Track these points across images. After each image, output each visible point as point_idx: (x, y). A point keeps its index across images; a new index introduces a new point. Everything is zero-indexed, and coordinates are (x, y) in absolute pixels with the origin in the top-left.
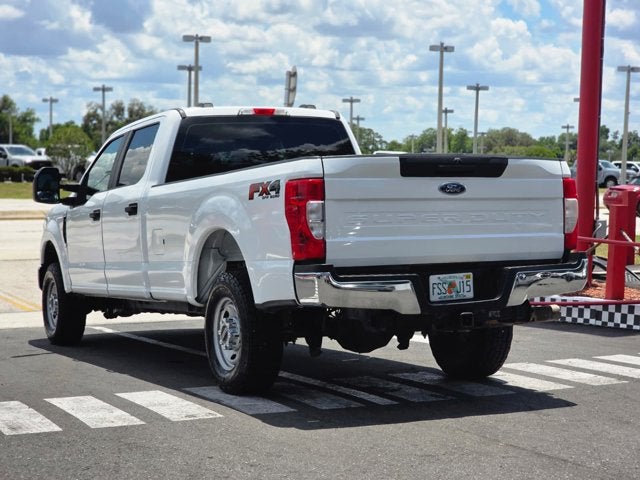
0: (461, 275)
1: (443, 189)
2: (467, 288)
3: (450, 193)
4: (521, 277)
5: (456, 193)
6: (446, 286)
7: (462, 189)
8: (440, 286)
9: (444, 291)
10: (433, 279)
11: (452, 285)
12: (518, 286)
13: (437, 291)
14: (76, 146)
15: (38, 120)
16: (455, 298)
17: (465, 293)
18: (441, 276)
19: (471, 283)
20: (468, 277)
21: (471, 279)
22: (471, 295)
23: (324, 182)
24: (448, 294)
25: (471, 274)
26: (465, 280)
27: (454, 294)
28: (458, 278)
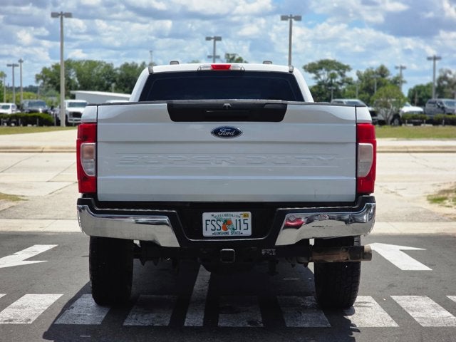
0: (239, 213)
1: (216, 132)
2: (244, 226)
3: (223, 136)
4: (290, 218)
5: (229, 136)
6: (221, 223)
7: (237, 133)
8: (214, 223)
9: (218, 227)
10: (206, 216)
11: (227, 223)
12: (288, 227)
13: (210, 227)
14: (394, 100)
15: (405, 82)
16: (230, 234)
17: (242, 231)
18: (216, 214)
19: (249, 221)
20: (246, 216)
21: (249, 218)
22: (249, 232)
23: (97, 126)
24: (222, 230)
25: (249, 213)
26: (242, 218)
27: (229, 231)
28: (234, 216)
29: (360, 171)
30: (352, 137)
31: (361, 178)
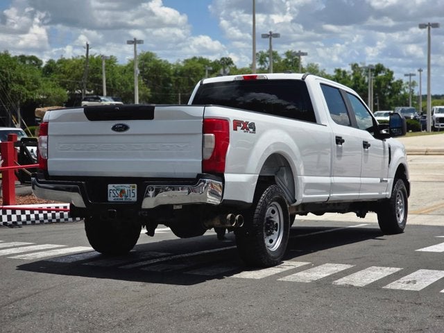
0: (129, 185)
1: (114, 128)
2: (132, 195)
5: (121, 131)
6: (119, 192)
8: (115, 192)
9: (117, 195)
10: (110, 187)
11: (122, 191)
13: (112, 194)
16: (124, 200)
17: (131, 198)
18: (116, 185)
19: (135, 191)
20: (134, 187)
21: (136, 189)
22: (135, 199)
24: (119, 197)
25: (136, 185)
26: (131, 189)
27: (124, 197)
28: (127, 187)
29: (205, 155)
30: (200, 130)
31: (206, 160)
